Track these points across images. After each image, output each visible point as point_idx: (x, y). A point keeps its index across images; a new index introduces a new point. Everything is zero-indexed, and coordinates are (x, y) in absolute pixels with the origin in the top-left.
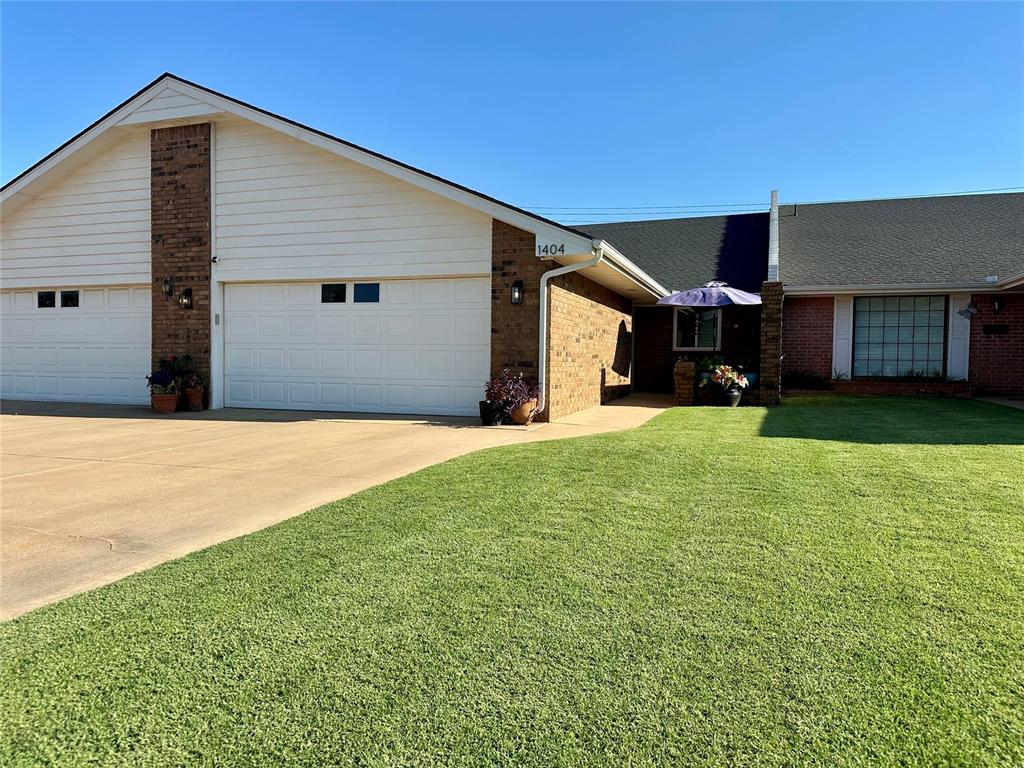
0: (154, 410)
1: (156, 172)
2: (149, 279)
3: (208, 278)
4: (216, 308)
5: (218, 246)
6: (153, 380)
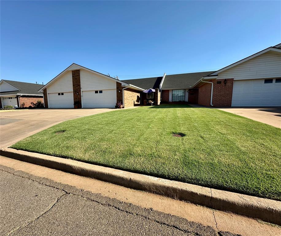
0: (75, 108)
1: (73, 76)
2: (73, 91)
3: (80, 91)
4: (82, 95)
5: (81, 86)
6: (74, 104)
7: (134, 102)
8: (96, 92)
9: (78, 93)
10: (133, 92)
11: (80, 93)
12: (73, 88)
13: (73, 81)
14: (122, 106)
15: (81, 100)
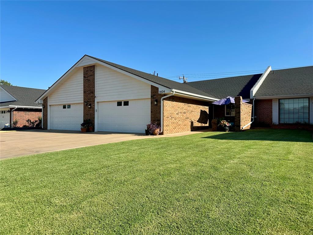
1: (84, 77)
2: (83, 102)
3: (94, 101)
4: (96, 108)
5: (96, 94)
7: (192, 123)
8: (119, 104)
9: (90, 105)
10: (190, 105)
11: (94, 106)
12: (83, 97)
13: (84, 85)
14: (158, 131)
15: (94, 118)
